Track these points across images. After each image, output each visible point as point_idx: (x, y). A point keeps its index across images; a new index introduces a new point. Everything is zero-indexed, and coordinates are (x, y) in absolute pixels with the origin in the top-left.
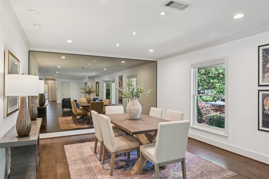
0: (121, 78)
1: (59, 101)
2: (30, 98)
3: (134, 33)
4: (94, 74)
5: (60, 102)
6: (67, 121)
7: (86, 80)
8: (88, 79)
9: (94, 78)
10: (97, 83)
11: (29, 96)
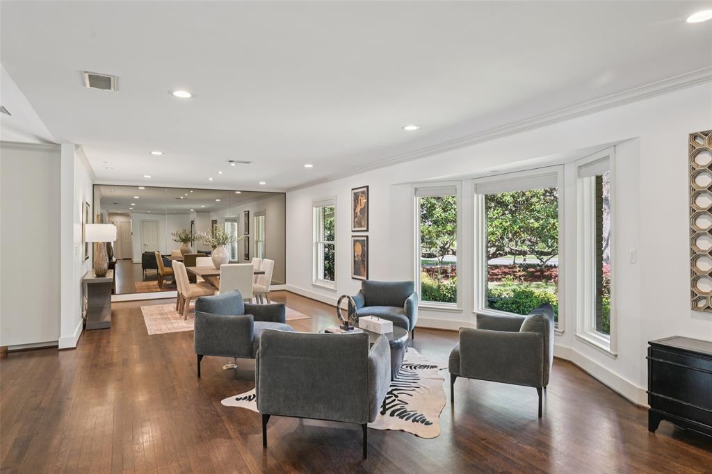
0: (247, 214)
1: (138, 259)
2: (95, 245)
3: (220, 173)
4: (203, 206)
5: (140, 260)
6: (149, 286)
7: (193, 216)
8: (196, 214)
9: (209, 212)
10: (214, 222)
11: (93, 243)
